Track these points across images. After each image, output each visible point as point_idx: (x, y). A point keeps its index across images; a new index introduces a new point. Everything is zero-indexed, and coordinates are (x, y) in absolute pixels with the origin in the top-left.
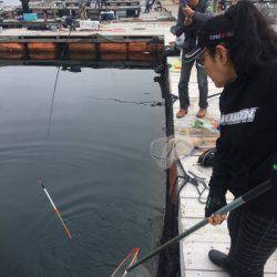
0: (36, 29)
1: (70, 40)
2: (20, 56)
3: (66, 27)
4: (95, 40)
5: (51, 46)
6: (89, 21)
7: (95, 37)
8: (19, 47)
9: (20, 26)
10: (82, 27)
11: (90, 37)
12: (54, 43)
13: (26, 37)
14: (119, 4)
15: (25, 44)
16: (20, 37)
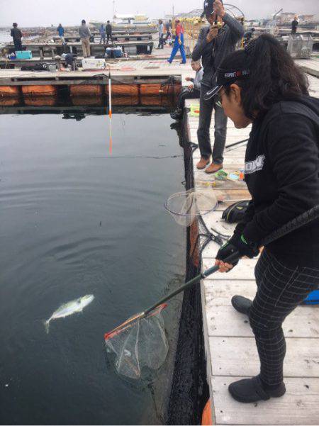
0: (30, 69)
1: (72, 82)
2: (14, 102)
3: (66, 66)
4: (101, 82)
5: (49, 90)
6: (93, 59)
7: (101, 78)
8: (11, 91)
9: (12, 66)
10: (85, 66)
11: (94, 78)
12: (53, 86)
13: (20, 79)
14: (127, 39)
15: (20, 88)
16: (13, 79)
